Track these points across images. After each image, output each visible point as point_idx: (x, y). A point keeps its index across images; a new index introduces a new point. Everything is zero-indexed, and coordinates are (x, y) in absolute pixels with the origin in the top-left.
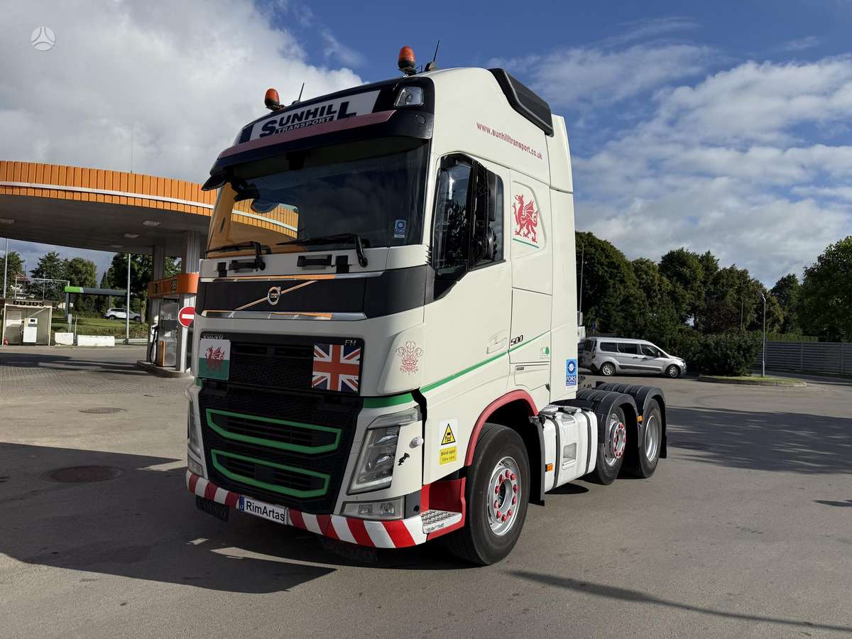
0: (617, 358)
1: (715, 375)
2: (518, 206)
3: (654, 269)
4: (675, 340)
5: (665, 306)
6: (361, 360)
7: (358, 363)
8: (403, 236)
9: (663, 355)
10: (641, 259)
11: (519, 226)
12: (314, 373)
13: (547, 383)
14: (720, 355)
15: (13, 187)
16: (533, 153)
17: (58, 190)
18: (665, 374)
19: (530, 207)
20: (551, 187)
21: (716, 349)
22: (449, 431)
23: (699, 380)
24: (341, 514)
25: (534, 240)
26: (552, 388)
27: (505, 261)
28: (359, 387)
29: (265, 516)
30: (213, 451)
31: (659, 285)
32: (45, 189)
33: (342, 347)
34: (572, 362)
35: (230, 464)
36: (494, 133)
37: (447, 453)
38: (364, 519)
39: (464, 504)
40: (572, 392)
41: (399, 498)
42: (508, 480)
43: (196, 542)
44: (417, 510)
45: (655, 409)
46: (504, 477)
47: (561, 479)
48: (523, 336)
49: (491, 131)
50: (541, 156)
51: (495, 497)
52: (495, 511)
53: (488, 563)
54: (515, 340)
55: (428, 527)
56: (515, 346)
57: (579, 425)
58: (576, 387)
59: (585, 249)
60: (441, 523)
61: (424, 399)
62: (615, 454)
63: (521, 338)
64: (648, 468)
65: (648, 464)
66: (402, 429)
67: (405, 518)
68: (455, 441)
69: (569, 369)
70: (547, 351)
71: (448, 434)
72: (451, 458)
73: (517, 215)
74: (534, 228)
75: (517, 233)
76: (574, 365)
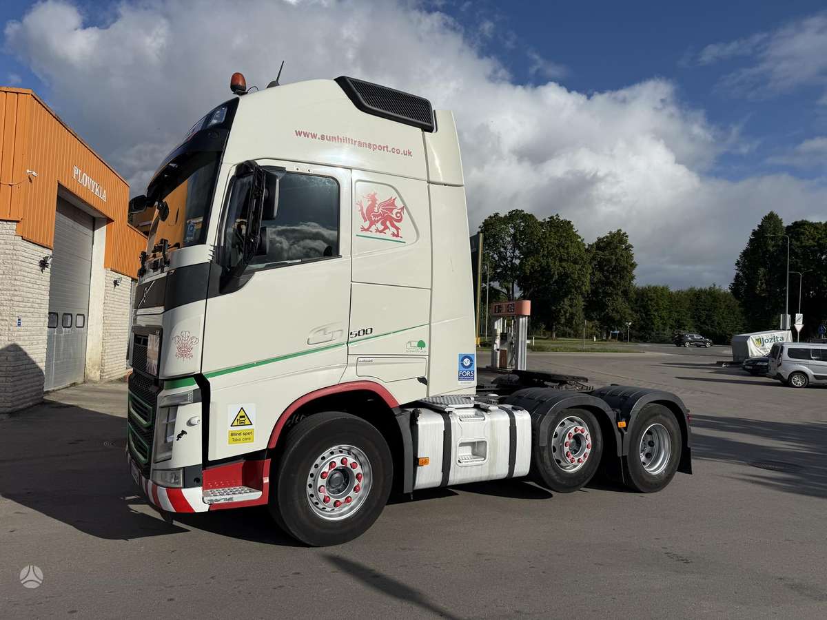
0: (811, 367)
2: (366, 204)
6: (160, 347)
7: (158, 350)
8: (192, 238)
11: (368, 222)
12: (147, 359)
13: (421, 376)
16: (396, 151)
19: (390, 203)
20: (429, 182)
22: (242, 414)
24: (152, 480)
25: (396, 235)
26: (431, 382)
27: (341, 256)
28: (159, 371)
33: (155, 336)
34: (466, 356)
36: (323, 137)
37: (240, 434)
39: (266, 483)
40: (470, 387)
41: (179, 469)
42: (346, 467)
43: (128, 498)
44: (197, 482)
45: (661, 416)
46: (339, 464)
47: (456, 477)
48: (371, 329)
49: (319, 136)
50: (410, 153)
51: (321, 482)
52: (321, 496)
53: (312, 544)
54: (357, 332)
55: (214, 498)
56: (358, 337)
57: (492, 424)
58: (474, 383)
59: (820, 242)
60: (229, 497)
61: (208, 384)
62: (568, 459)
63: (369, 331)
64: (647, 482)
65: (644, 477)
66: (180, 408)
67: (184, 488)
68: (251, 424)
69: (462, 364)
70: (421, 344)
71: (241, 417)
72: (246, 439)
73: (365, 212)
74: (395, 223)
75: (364, 229)
76: (471, 360)
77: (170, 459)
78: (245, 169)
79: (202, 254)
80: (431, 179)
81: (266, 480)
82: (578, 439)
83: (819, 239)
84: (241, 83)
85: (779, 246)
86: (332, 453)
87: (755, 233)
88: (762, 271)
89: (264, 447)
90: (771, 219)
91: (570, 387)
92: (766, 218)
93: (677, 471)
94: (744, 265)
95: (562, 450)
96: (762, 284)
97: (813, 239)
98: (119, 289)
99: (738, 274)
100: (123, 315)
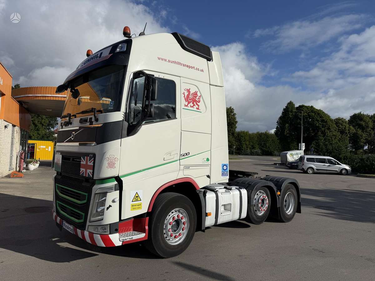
0: (315, 165)
1: (366, 174)
2: (186, 94)
3: (346, 122)
4: (347, 157)
5: (343, 140)
6: (94, 163)
7: (92, 164)
8: (112, 108)
9: (338, 164)
10: (339, 118)
11: (187, 102)
12: (81, 169)
13: (208, 174)
14: (369, 164)
15: (46, 97)
16: (198, 69)
17: (61, 97)
18: (340, 173)
19: (195, 94)
20: (210, 85)
21: (367, 161)
22: (137, 195)
23: (357, 176)
24: (88, 231)
25: (198, 109)
26: (211, 177)
27: (177, 118)
28: (93, 175)
29: (68, 230)
30: (57, 201)
31: (348, 130)
32: (54, 97)
33: (89, 157)
34: (225, 165)
35: (62, 207)
36: (169, 61)
37: (136, 206)
38: (94, 233)
39: (147, 229)
40: (226, 179)
41: (107, 225)
42: (179, 219)
43: (54, 239)
44: (116, 231)
45: (291, 189)
46: (176, 218)
47: (221, 221)
48: (189, 153)
49: (167, 60)
50: (203, 71)
51: (169, 227)
52: (169, 233)
53: (165, 257)
54: (183, 154)
55: (124, 238)
56: (184, 157)
57: (233, 195)
58: (228, 177)
59: (309, 114)
60: (130, 237)
61: (122, 181)
62: (260, 210)
63: (188, 154)
64: (287, 218)
65: (286, 215)
66: (108, 194)
67: (110, 234)
68: (141, 200)
69: (223, 169)
70: (208, 160)
71: (136, 197)
72: (139, 208)
73: (186, 98)
74: (198, 103)
75: (186, 106)
76: (227, 167)
77: (103, 220)
78: (138, 74)
79: (118, 116)
80: (211, 83)
81: (147, 227)
82: (263, 201)
83: (309, 113)
84: (129, 32)
85: (293, 115)
86: (172, 213)
87: (284, 109)
88: (287, 125)
89: (146, 211)
90: (291, 104)
91: (252, 177)
92: (288, 103)
93: (297, 212)
94: (280, 122)
95: (258, 205)
96: (287, 131)
97: (306, 113)
98: (7, 130)
99: (277, 126)
100: (8, 143)
